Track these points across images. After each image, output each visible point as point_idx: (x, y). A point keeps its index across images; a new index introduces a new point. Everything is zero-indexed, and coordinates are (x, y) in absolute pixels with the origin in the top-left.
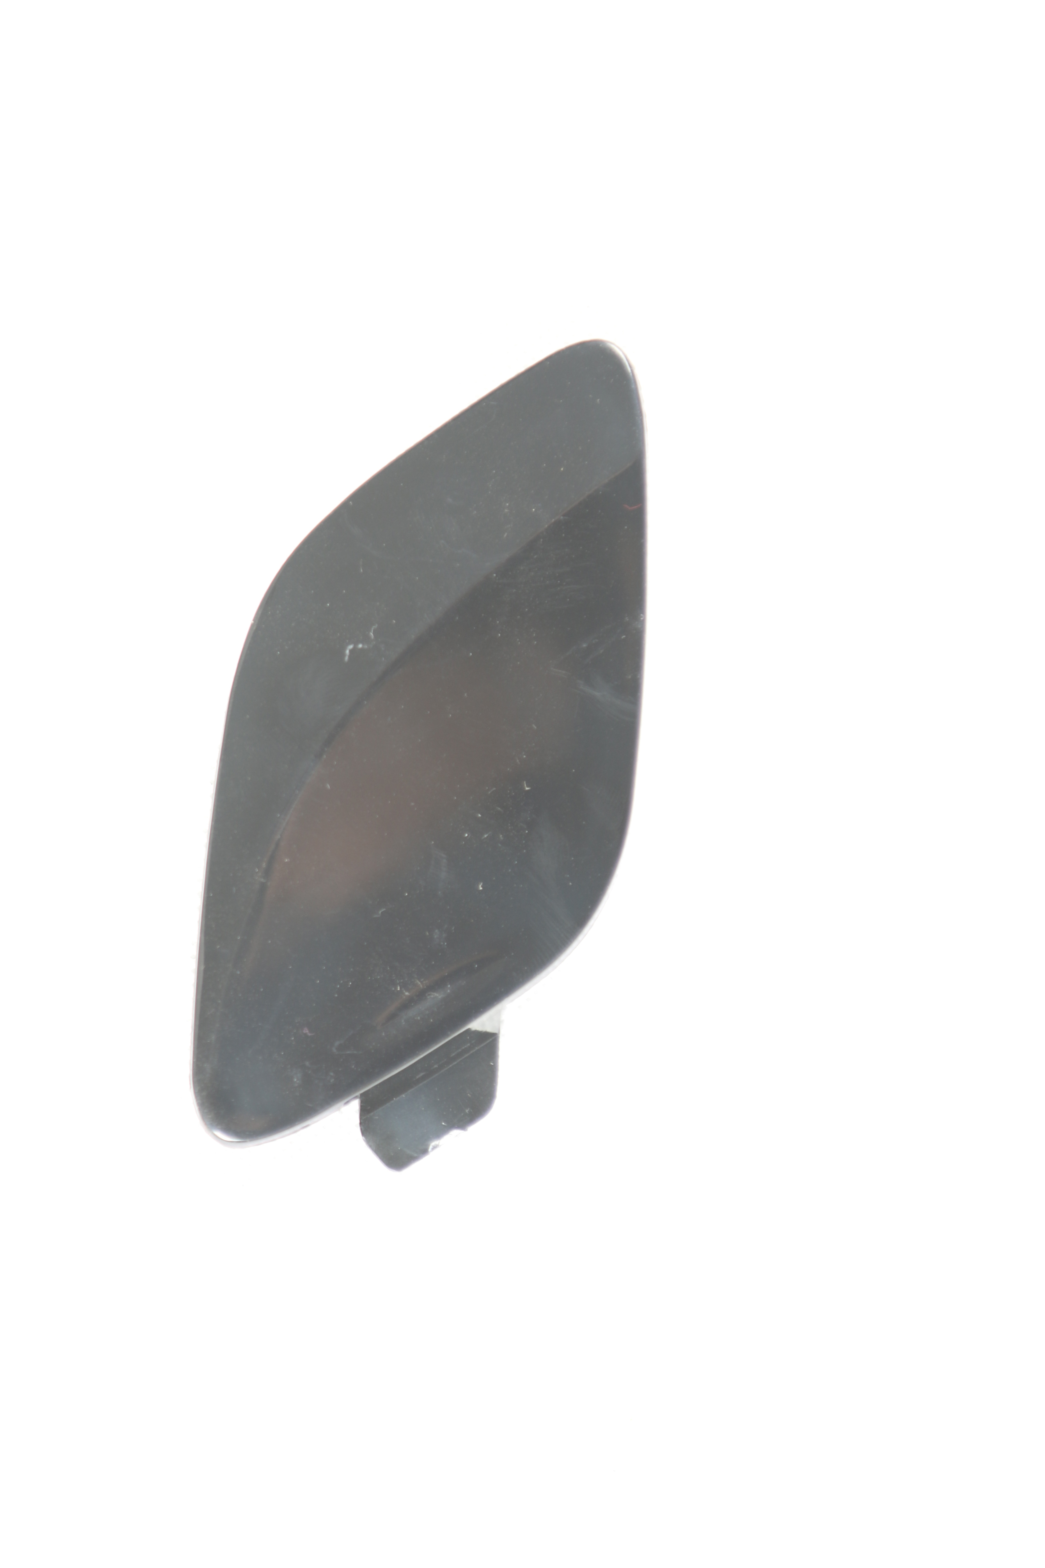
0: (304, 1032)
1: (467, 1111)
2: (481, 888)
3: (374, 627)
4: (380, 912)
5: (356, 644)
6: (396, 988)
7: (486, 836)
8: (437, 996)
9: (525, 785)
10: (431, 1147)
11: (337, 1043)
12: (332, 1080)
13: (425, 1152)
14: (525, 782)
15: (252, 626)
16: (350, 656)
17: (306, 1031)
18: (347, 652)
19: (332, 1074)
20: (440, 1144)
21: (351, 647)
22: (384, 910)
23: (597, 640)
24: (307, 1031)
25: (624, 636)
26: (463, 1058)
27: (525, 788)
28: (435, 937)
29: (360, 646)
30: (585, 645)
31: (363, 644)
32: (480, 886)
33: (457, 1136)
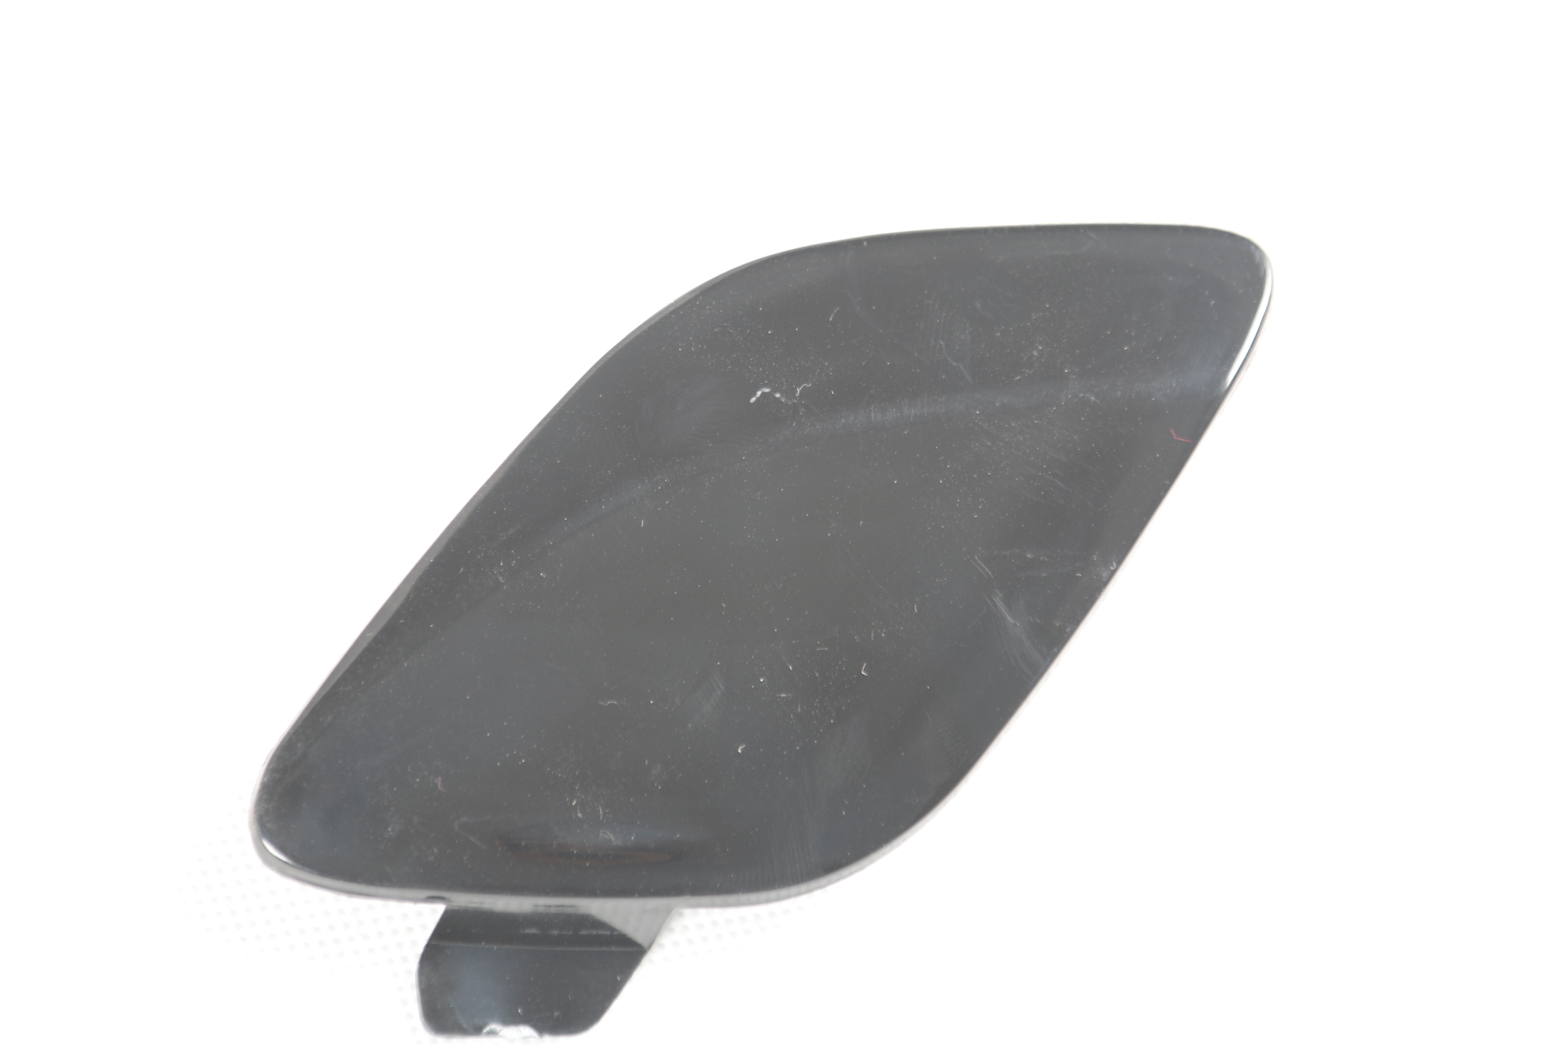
0: (436, 781)
1: (556, 1014)
2: (740, 751)
3: (806, 384)
4: (609, 703)
5: (775, 390)
6: (571, 801)
7: (783, 695)
8: (612, 840)
9: (864, 668)
10: (487, 1029)
11: (464, 819)
12: (432, 858)
13: (477, 1030)
14: (865, 664)
16: (758, 399)
17: (439, 781)
18: (759, 393)
19: (435, 850)
20: (501, 1033)
21: (767, 390)
22: (615, 703)
23: (1046, 559)
24: (439, 783)
25: (1080, 574)
26: (591, 949)
27: (861, 671)
28: (653, 772)
29: (778, 395)
30: (1029, 556)
31: (782, 396)
32: (741, 748)
33: (525, 1038)
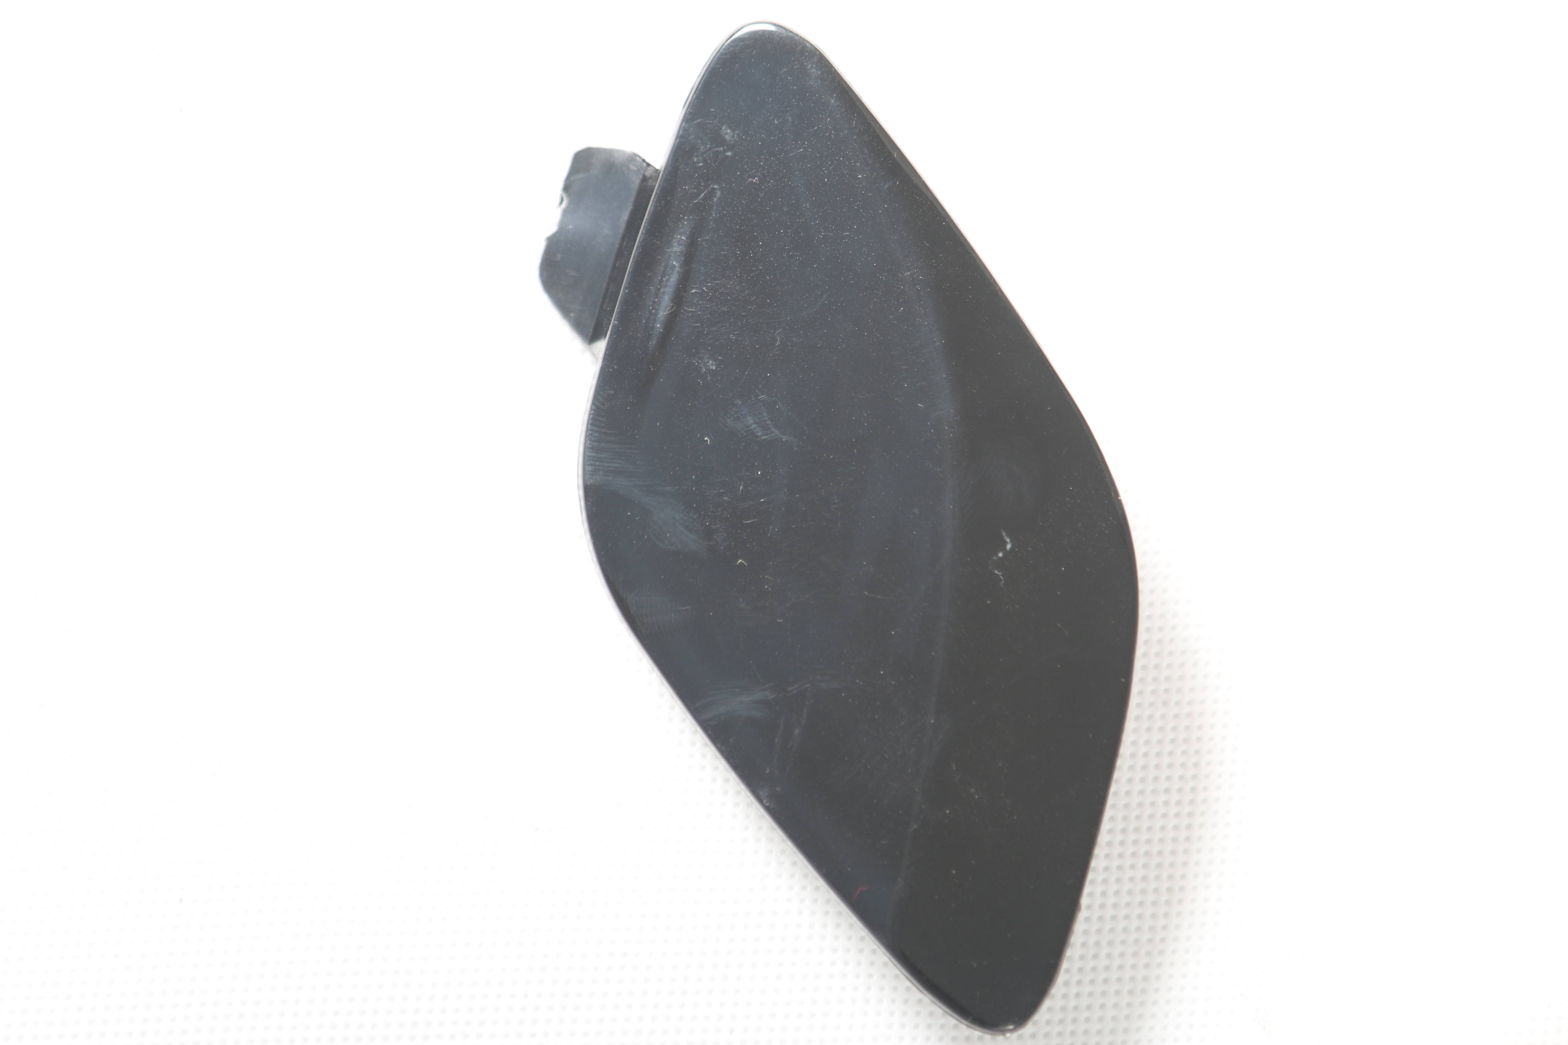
0: (757, 178)
2: (706, 439)
3: (1003, 582)
4: (778, 339)
5: (1006, 553)
6: (707, 287)
7: (741, 487)
8: (663, 313)
9: (744, 562)
10: (564, 197)
11: (719, 193)
12: (695, 159)
13: (567, 188)
14: (746, 565)
15: (1117, 494)
16: (1002, 537)
18: (1008, 540)
19: (701, 164)
20: (558, 207)
21: (1009, 547)
22: (777, 344)
23: (789, 746)
24: (754, 180)
25: (767, 772)
27: (743, 560)
28: (710, 362)
29: (1000, 555)
30: (796, 732)
31: (1000, 558)
32: (708, 440)
